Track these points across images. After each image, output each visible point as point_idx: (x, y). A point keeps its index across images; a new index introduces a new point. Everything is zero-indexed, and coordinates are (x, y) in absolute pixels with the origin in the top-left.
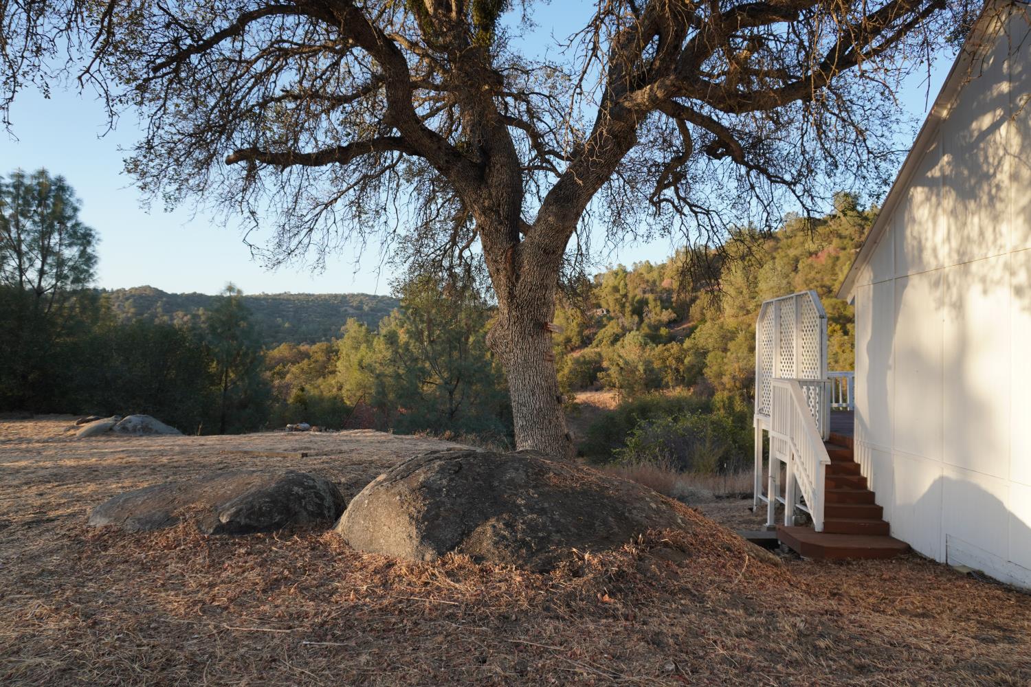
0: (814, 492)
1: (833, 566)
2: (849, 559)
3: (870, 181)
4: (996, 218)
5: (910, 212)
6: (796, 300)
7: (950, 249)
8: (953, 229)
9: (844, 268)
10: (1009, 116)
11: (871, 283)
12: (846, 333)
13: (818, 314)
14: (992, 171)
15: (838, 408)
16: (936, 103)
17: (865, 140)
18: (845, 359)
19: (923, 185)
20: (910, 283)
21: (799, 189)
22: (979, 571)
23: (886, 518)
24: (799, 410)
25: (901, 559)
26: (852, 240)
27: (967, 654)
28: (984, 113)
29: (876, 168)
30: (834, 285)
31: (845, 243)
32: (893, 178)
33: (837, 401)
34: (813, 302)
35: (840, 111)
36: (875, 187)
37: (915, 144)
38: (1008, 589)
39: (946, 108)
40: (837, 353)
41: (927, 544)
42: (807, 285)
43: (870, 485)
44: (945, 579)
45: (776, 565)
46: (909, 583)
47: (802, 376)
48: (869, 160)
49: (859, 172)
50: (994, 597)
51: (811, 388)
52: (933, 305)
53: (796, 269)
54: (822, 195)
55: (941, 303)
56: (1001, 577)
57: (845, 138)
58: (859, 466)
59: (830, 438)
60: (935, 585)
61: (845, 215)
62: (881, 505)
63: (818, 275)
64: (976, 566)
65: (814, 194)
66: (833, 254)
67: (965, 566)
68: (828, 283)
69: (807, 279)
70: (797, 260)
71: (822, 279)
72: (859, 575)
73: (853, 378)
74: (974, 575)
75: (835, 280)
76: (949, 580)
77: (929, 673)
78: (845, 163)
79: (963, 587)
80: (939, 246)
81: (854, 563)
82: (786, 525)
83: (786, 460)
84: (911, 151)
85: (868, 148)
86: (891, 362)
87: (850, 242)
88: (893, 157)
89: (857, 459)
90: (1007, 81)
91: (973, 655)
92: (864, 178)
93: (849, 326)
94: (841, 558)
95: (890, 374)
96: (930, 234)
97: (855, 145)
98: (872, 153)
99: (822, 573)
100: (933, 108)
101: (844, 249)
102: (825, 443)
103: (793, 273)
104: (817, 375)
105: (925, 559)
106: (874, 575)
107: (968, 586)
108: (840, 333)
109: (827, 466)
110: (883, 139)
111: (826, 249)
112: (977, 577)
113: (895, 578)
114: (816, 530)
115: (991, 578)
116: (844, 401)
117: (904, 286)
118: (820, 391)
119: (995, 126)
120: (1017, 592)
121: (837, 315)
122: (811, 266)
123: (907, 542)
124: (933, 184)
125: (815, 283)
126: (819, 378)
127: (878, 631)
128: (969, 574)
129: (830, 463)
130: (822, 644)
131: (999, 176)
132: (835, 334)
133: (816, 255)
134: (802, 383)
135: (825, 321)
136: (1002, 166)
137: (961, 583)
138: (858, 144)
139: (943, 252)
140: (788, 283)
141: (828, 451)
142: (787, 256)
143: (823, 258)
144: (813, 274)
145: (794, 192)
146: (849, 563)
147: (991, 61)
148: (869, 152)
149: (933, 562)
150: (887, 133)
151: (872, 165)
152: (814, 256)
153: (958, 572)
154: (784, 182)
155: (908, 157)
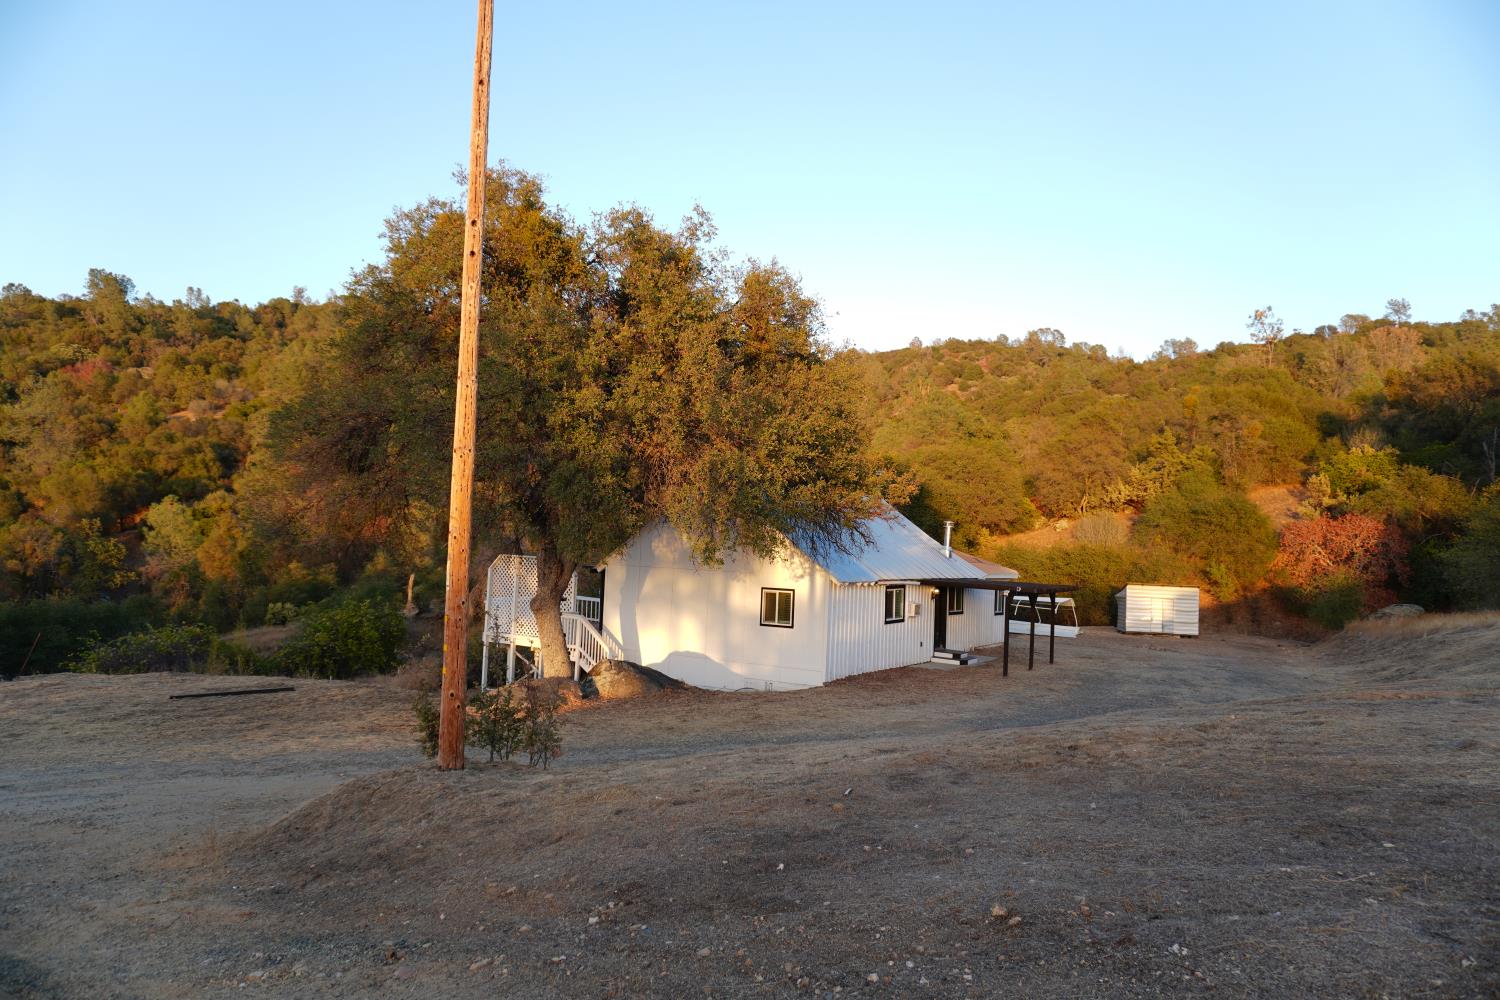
31: (119, 355)
66: (104, 372)
70: (38, 369)
71: (98, 409)
87: (127, 356)
101: (118, 364)
111: (89, 360)
122: (70, 386)
133: (73, 366)
142: (21, 359)
143: (86, 372)
152: (69, 367)
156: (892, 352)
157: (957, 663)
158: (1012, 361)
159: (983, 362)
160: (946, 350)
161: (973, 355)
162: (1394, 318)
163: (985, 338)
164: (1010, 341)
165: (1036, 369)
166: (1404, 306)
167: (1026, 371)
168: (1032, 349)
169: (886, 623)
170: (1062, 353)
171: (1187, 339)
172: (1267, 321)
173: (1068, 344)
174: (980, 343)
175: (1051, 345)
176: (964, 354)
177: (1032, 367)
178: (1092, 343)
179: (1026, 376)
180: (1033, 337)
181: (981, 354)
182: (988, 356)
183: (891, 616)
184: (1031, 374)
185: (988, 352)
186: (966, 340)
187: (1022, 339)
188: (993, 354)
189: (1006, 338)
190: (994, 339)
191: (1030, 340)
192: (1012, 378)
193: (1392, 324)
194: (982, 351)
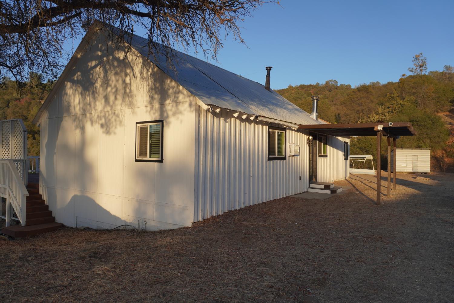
0: (21, 209)
1: (31, 238)
2: (38, 234)
3: (49, 75)
4: (95, 99)
5: (65, 91)
6: (12, 123)
7: (80, 107)
8: (81, 100)
9: (34, 108)
10: (100, 64)
11: (48, 118)
12: (34, 139)
13: (23, 130)
14: (94, 82)
15: (31, 172)
16: (76, 51)
17: (47, 57)
18: (34, 151)
19: (70, 82)
20: (64, 119)
21: (15, 71)
22: (88, 227)
23: (53, 215)
24: (13, 173)
25: (60, 230)
26: (38, 95)
27: (82, 248)
28: (92, 60)
29: (52, 70)
30: (28, 116)
31: (34, 96)
32: (59, 76)
33: (31, 169)
34: (20, 124)
35: (36, 42)
36: (51, 78)
37: (68, 64)
38: (96, 230)
39: (79, 54)
40: (30, 148)
41: (69, 222)
42: (14, 115)
43: (46, 203)
44: (76, 233)
45: (5, 240)
46: (63, 237)
47: (14, 158)
48: (48, 66)
49: (44, 70)
50: (92, 234)
51: (19, 163)
52: (74, 128)
53: (8, 106)
54: (26, 76)
55: (77, 127)
56: (94, 228)
57: (38, 53)
58: (41, 195)
59: (28, 185)
60: (72, 235)
61: (37, 87)
62: (51, 210)
63: (20, 110)
64: (86, 226)
65: (22, 75)
66: (28, 101)
67: (83, 227)
68: (26, 115)
69: (14, 112)
70: (9, 101)
71: (22, 112)
72: (42, 239)
73: (39, 159)
74: (86, 229)
75: (29, 113)
76: (77, 232)
77: (70, 256)
78: (38, 65)
79: (82, 234)
80: (76, 106)
81: (40, 235)
82: (6, 226)
83: (6, 197)
84: (67, 66)
85: (48, 61)
86: (56, 151)
87: (37, 97)
88: (59, 67)
89: (40, 193)
90: (100, 51)
91: (84, 248)
92: (46, 73)
93: (36, 136)
94: (34, 235)
95: (55, 157)
96: (72, 100)
97: (42, 57)
98: (50, 63)
99: (25, 242)
100: (75, 53)
101: (34, 99)
102: (26, 187)
103: (7, 108)
104: (22, 157)
105: (69, 228)
106: (49, 238)
107: (84, 233)
108: (32, 138)
109: (27, 197)
110: (55, 59)
111: (25, 98)
112: (87, 229)
113: (57, 236)
114: (22, 225)
115: (91, 229)
116: (34, 169)
117: (62, 121)
118: (23, 164)
119: (96, 66)
120: (99, 231)
121: (30, 130)
122: (17, 106)
123: (62, 223)
124: (73, 82)
125: (19, 114)
126: (23, 159)
127: (52, 250)
128: (84, 229)
129: (28, 195)
130: (30, 259)
131: (96, 84)
132: (29, 139)
133: (19, 100)
134: (15, 161)
135: (26, 133)
136: (98, 81)
137: (81, 232)
138: (44, 58)
139: (77, 108)
140: (4, 112)
141: (28, 190)
142: (3, 98)
143: (23, 102)
144: (17, 109)
145: (12, 72)
146: (37, 236)
147: (95, 43)
148: (49, 63)
149: (72, 228)
150: (56, 57)
151: (50, 68)
152: (18, 100)
153: (80, 229)
154: (7, 66)
155: (65, 69)
156: (282, 89)
157: (329, 192)
158: (321, 91)
159: (312, 91)
160: (300, 88)
161: (308, 89)
162: (446, 71)
163: (312, 84)
164: (320, 85)
165: (329, 93)
166: (449, 67)
167: (325, 93)
168: (327, 87)
169: (269, 159)
170: (337, 88)
171: (377, 81)
172: (421, 58)
173: (339, 85)
174: (310, 85)
175: (333, 85)
176: (305, 89)
177: (327, 92)
178: (346, 84)
179: (326, 95)
180: (327, 83)
181: (311, 89)
182: (313, 89)
183: (274, 154)
184: (327, 94)
185: (313, 88)
186: (306, 85)
187: (324, 84)
188: (315, 88)
189: (319, 84)
190: (315, 84)
191: (326, 84)
192: (321, 96)
193: (445, 73)
194: (311, 88)
